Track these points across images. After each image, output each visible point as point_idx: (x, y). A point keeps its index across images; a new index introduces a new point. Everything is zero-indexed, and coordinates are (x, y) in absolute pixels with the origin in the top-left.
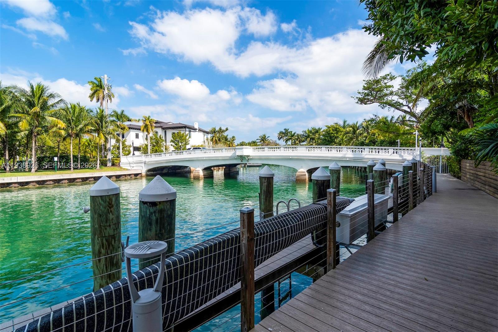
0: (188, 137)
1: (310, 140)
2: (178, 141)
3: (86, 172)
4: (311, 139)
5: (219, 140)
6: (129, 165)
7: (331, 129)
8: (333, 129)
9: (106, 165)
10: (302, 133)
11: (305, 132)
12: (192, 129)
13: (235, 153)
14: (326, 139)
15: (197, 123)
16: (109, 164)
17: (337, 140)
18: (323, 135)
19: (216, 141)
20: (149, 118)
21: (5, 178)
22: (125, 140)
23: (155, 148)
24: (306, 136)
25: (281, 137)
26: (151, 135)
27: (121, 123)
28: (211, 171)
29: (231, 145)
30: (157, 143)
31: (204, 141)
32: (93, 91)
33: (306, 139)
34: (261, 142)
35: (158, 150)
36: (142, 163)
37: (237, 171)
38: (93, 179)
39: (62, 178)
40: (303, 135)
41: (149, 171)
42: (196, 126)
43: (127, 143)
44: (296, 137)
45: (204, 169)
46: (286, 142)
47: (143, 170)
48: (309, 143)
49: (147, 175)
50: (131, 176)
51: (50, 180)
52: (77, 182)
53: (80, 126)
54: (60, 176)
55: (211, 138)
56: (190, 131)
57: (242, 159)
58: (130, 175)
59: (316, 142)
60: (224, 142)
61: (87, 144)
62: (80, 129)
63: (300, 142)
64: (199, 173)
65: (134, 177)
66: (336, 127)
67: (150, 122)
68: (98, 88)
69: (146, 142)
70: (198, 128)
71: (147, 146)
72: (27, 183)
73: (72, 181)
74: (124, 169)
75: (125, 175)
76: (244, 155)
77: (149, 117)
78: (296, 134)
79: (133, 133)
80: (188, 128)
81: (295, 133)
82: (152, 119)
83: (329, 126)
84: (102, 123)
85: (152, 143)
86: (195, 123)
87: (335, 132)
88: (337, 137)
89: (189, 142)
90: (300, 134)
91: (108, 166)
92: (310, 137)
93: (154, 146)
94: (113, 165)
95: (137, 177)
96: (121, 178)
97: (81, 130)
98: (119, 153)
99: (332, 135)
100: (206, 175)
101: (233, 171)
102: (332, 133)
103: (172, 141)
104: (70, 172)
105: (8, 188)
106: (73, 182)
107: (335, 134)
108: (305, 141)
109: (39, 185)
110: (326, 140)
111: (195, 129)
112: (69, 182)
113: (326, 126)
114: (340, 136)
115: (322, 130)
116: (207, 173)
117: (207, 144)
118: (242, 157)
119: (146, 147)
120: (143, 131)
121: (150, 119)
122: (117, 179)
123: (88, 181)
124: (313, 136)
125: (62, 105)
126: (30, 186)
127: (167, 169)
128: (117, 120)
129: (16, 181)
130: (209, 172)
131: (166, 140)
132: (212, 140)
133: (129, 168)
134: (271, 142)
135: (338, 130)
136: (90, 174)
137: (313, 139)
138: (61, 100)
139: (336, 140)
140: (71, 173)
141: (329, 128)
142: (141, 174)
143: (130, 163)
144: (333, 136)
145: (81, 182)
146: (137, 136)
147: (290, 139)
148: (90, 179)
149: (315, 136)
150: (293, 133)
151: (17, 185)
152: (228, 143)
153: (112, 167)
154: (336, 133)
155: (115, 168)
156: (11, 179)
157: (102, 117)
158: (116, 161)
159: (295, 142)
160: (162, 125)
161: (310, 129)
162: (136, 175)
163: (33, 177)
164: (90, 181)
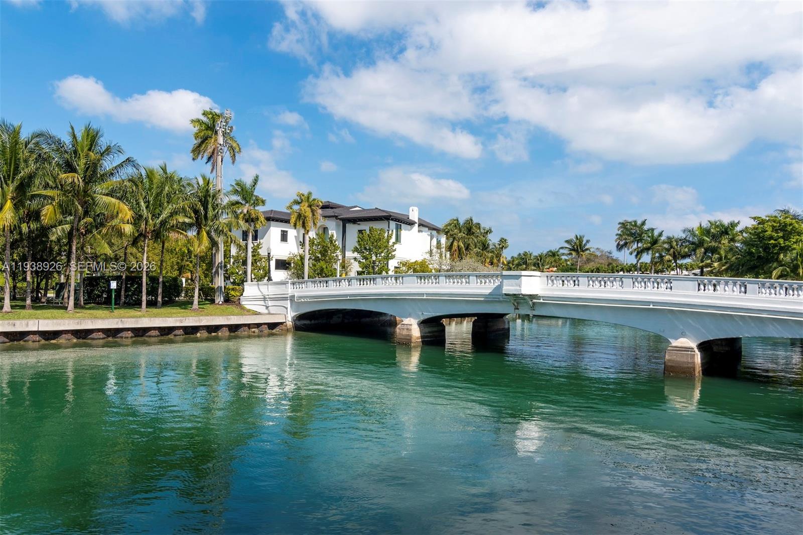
0: (393, 240)
1: (705, 253)
2: (370, 249)
3: (170, 315)
4: (706, 250)
5: (467, 248)
6: (262, 303)
7: (768, 227)
8: (773, 227)
9: (213, 301)
10: (684, 236)
11: (691, 232)
12: (403, 221)
13: (500, 287)
14: (752, 253)
15: (416, 209)
16: (220, 299)
17: (785, 256)
18: (744, 242)
19: (459, 249)
20: (308, 198)
21: (18, 322)
22: (258, 245)
23: (319, 265)
24: (693, 243)
25: (626, 244)
26: (312, 234)
27: (252, 208)
28: (440, 328)
29: (495, 261)
30: (324, 252)
31: (431, 252)
32: (200, 140)
33: (694, 250)
34: (570, 254)
35: (325, 270)
36: (285, 299)
37: (503, 329)
38: (181, 332)
39: (121, 326)
40: (685, 240)
41: (301, 317)
42: (414, 216)
43: (263, 252)
44: (666, 246)
45: (422, 323)
46: (636, 256)
47: (287, 315)
48: (702, 261)
49: (297, 328)
51: (99, 330)
52: (150, 336)
53: (164, 215)
54: (117, 323)
55: (449, 244)
56: (398, 228)
57: (518, 303)
58: (258, 325)
59: (720, 259)
60: (477, 254)
61: (186, 251)
62: (162, 221)
63: (675, 257)
64: (411, 330)
65: (266, 330)
66: (783, 220)
67: (310, 206)
68: (210, 133)
69: (301, 251)
70: (417, 221)
71: (302, 258)
72: (56, 334)
73: (141, 334)
74: (249, 311)
75: (249, 326)
76: (524, 292)
77: (310, 193)
78: (663, 238)
79: (275, 231)
80: (396, 220)
81: (660, 235)
82: (314, 200)
83: (764, 218)
84: (206, 209)
85: (312, 253)
86: (411, 209)
87: (781, 234)
88: (785, 249)
89: (393, 253)
90: (676, 237)
91: (217, 302)
92: (705, 245)
93: (317, 259)
94: (227, 300)
95: (274, 331)
96: (240, 332)
97: (163, 223)
98: (245, 273)
99: (772, 241)
100: (427, 337)
101: (496, 328)
102: (771, 238)
103: (356, 250)
104: (139, 313)
105: (22, 342)
106: (142, 336)
107: (781, 241)
108: (689, 256)
109: (78, 338)
110: (750, 253)
111: (411, 224)
112: (135, 336)
113: (754, 218)
114: (795, 246)
115: (738, 228)
116: (429, 332)
117: (437, 257)
118: (518, 299)
119: (300, 263)
120: (295, 226)
121: (310, 200)
122: (232, 334)
123: (171, 336)
124: (713, 244)
125: (130, 171)
126: (62, 340)
127: (341, 315)
128: (243, 202)
129: (35, 329)
130: (435, 329)
131: (344, 247)
132: (450, 248)
133: (263, 310)
134: (598, 254)
135: (789, 228)
136: (176, 321)
137: (714, 250)
138: (128, 159)
139: (782, 256)
140: (140, 317)
141: (762, 222)
142: (282, 324)
143: (263, 299)
144: (775, 246)
145: (158, 336)
146: (284, 237)
147: (648, 249)
148: (177, 332)
149: (720, 242)
150: (656, 233)
151: (37, 338)
152: (490, 255)
153: (225, 306)
154: (783, 237)
155: (230, 308)
156: (27, 325)
157: (206, 197)
158: (232, 293)
159: (661, 257)
160: (336, 212)
161: (705, 225)
162: (272, 326)
163: (67, 321)
164: (175, 335)
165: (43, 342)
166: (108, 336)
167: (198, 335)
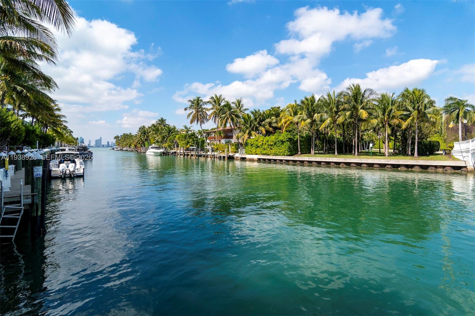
6: (461, 154)
36: (469, 151)
38: (390, 166)
47: (469, 162)
50: (445, 169)
65: (450, 170)
75: (436, 167)
95: (458, 171)
96: (429, 170)
133: (461, 158)
142: (465, 167)
143: (462, 152)
145: (379, 167)
163: (341, 159)
164: (387, 168)
165: (336, 166)
166: (358, 166)
167: (399, 169)
